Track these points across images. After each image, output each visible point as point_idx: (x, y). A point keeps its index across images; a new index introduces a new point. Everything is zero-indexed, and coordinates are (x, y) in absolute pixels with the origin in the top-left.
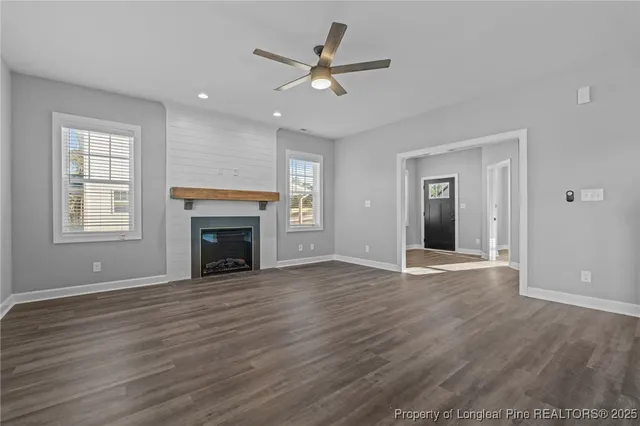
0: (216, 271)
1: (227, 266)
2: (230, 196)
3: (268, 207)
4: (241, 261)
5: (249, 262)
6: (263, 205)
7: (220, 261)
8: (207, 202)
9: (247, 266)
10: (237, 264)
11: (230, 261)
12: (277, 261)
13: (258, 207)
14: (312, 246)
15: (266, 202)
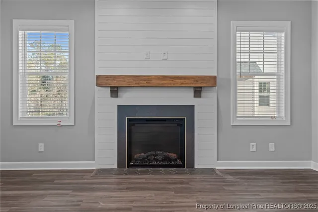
0: (145, 164)
1: (157, 160)
2: (154, 82)
3: (203, 94)
4: (173, 156)
5: (182, 157)
6: (198, 92)
7: (149, 153)
9: (179, 162)
10: (167, 159)
11: (160, 154)
12: (218, 160)
13: (192, 94)
14: (272, 146)
15: (201, 87)
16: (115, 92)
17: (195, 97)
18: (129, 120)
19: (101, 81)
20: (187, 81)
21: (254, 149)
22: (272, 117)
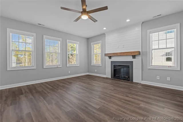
0: (118, 78)
1: (122, 77)
2: (118, 54)
3: (136, 57)
4: (127, 77)
8: (115, 57)
10: (125, 77)
12: (142, 80)
13: (132, 58)
14: (168, 79)
15: (135, 55)
16: (110, 57)
17: (133, 58)
18: (114, 65)
19: (106, 55)
20: (128, 54)
21: (159, 79)
22: (169, 66)
